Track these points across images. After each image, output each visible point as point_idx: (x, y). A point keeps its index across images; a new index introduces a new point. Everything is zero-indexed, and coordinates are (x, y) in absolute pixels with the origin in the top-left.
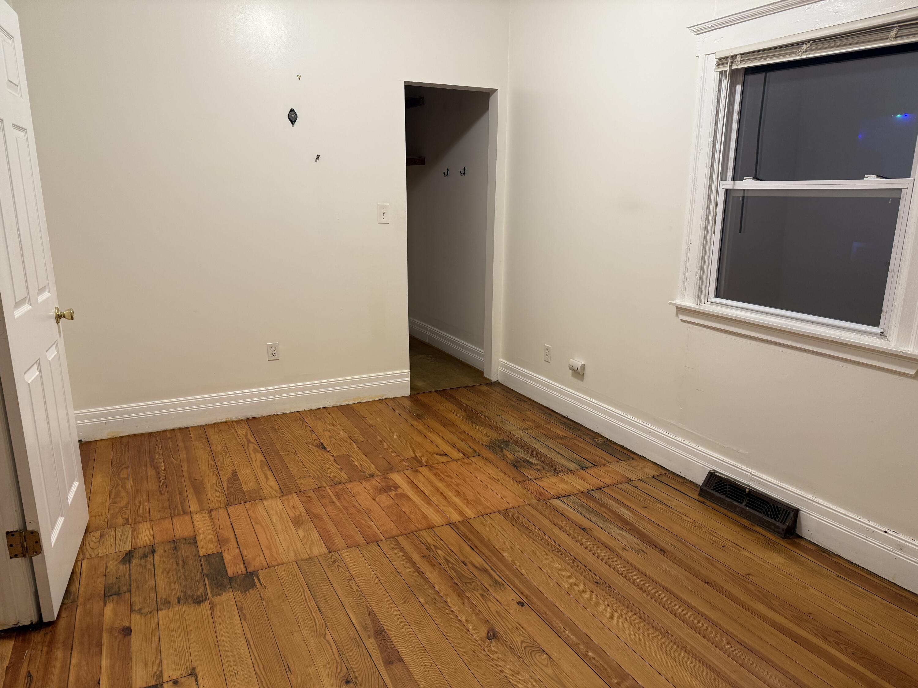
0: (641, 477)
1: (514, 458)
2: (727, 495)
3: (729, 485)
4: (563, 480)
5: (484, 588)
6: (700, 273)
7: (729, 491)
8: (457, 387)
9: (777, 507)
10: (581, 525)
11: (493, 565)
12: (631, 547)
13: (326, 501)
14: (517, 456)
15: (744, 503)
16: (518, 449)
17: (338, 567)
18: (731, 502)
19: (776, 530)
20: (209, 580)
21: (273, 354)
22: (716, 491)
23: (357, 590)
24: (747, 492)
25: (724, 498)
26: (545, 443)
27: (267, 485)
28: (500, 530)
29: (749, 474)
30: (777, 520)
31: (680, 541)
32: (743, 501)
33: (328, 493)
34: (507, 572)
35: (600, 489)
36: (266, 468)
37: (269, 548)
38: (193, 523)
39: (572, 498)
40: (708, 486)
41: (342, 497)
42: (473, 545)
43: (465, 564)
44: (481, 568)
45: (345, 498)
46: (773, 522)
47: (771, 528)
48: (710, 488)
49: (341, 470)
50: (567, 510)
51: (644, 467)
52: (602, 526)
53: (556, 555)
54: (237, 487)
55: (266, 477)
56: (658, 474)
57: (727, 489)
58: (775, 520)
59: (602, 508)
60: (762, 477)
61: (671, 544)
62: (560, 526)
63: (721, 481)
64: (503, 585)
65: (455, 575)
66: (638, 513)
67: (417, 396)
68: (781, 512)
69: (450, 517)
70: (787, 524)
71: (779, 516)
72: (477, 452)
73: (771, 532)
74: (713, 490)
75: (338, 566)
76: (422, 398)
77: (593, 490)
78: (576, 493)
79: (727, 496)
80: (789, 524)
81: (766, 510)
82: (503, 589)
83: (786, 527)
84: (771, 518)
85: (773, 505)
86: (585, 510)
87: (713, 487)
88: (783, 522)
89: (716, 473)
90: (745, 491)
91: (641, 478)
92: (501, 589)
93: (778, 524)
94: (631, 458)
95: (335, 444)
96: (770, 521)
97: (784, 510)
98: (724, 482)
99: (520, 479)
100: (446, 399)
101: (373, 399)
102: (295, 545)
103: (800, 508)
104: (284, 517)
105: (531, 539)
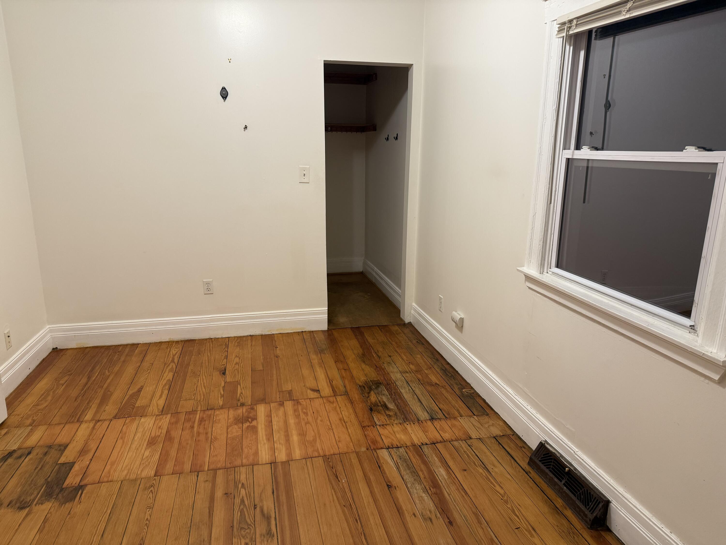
0: (483, 435)
1: (376, 401)
2: (551, 469)
3: (555, 460)
4: (405, 431)
5: (254, 537)
6: (543, 242)
7: (553, 465)
8: (372, 325)
9: (590, 493)
10: (390, 482)
11: (279, 513)
12: (422, 513)
13: (188, 425)
14: (380, 399)
15: (563, 482)
16: (384, 392)
17: (150, 492)
18: (552, 477)
19: (584, 518)
20: (46, 488)
21: (208, 289)
22: (543, 463)
23: (147, 519)
24: (566, 471)
25: (547, 472)
26: (414, 389)
27: (156, 403)
28: (311, 476)
29: (573, 452)
30: (588, 507)
31: (475, 514)
32: (563, 479)
33: (196, 417)
34: (287, 523)
35: (434, 444)
36: (167, 387)
37: (113, 464)
38: (77, 431)
39: (402, 450)
40: (537, 456)
41: (204, 422)
42: (277, 489)
43: (255, 508)
44: (266, 515)
45: (204, 425)
46: (583, 509)
47: (580, 515)
48: (538, 459)
49: (222, 396)
50: (387, 463)
51: (493, 425)
52: (409, 486)
53: (343, 512)
54: (134, 402)
55: (161, 396)
56: (502, 435)
57: (552, 464)
58: (586, 507)
59: (422, 466)
60: (583, 458)
61: (464, 516)
62: (370, 479)
63: (548, 454)
64: (273, 536)
65: (238, 518)
66: (454, 476)
67: (333, 331)
68: (592, 500)
69: (277, 456)
70: (595, 514)
71: (590, 504)
72: (346, 391)
73: (580, 519)
74: (540, 461)
75: (152, 491)
76: (336, 334)
77: (427, 444)
78: (408, 445)
79: (550, 471)
80: (597, 515)
81: (580, 493)
82: (269, 541)
83: (593, 517)
84: (583, 504)
85: (587, 490)
86: (405, 465)
87: (541, 459)
88: (592, 511)
89: (546, 444)
90: (565, 469)
91: (482, 437)
92: (268, 541)
93: (587, 512)
94: (486, 414)
95: (236, 371)
96: (580, 506)
97: (595, 498)
98: (551, 456)
99: (366, 423)
100: (356, 336)
101: (294, 331)
102: (133, 465)
103: (611, 500)
104: (146, 435)
105: (333, 491)
